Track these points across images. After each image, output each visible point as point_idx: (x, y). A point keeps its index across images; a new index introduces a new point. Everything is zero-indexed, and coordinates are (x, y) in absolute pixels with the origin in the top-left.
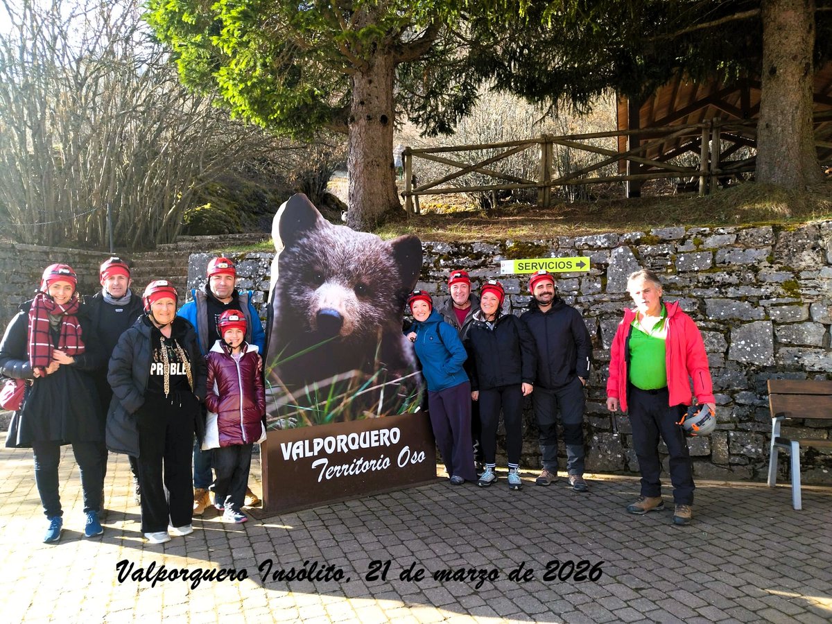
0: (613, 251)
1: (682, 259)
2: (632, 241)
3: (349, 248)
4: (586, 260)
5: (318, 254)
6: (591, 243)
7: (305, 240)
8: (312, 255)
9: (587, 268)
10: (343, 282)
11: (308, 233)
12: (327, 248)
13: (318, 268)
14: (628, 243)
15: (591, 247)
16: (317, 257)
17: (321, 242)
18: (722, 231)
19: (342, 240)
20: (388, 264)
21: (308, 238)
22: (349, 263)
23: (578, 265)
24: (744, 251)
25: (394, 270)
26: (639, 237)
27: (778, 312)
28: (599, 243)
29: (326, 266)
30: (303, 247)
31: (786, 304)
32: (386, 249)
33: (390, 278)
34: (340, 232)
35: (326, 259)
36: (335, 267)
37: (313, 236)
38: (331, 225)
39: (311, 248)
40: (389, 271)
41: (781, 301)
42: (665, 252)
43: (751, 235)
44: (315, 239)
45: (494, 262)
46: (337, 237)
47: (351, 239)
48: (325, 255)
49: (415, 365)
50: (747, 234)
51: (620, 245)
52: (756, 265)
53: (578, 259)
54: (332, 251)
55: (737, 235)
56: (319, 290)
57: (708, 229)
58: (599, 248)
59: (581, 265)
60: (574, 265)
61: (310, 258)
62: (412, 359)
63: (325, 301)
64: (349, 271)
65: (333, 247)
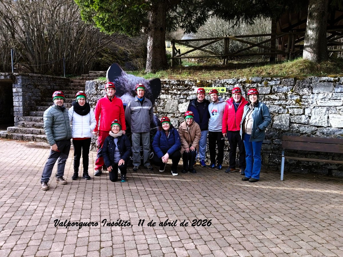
0: (235, 85)
1: (260, 89)
2: (242, 82)
3: (133, 82)
4: (225, 88)
5: (121, 84)
6: (227, 82)
7: (117, 79)
8: (120, 85)
9: (225, 91)
10: (130, 95)
11: (118, 77)
12: (125, 82)
13: (122, 89)
14: (241, 82)
15: (227, 84)
16: (121, 85)
17: (123, 80)
18: (275, 79)
19: (130, 79)
20: (148, 88)
21: (118, 79)
22: (133, 88)
23: (222, 90)
24: (283, 87)
25: (150, 91)
26: (245, 80)
27: (292, 111)
28: (230, 82)
29: (125, 89)
30: (116, 82)
31: (295, 108)
32: (147, 83)
33: (148, 93)
34: (130, 77)
35: (125, 86)
36: (128, 89)
37: (120, 78)
38: (127, 74)
39: (119, 83)
40: (148, 91)
41: (294, 106)
42: (254, 86)
43: (286, 81)
44: (121, 79)
45: (192, 88)
46: (129, 78)
47: (134, 79)
48: (124, 85)
49: (157, 125)
50: (284, 81)
51: (237, 83)
52: (287, 92)
53: (222, 88)
54: (127, 83)
55: (281, 81)
56: (121, 97)
57: (270, 78)
58: (230, 84)
59: (223, 90)
60: (220, 90)
61: (118, 86)
62: (156, 122)
63: (124, 101)
64: (133, 91)
65: (127, 82)
